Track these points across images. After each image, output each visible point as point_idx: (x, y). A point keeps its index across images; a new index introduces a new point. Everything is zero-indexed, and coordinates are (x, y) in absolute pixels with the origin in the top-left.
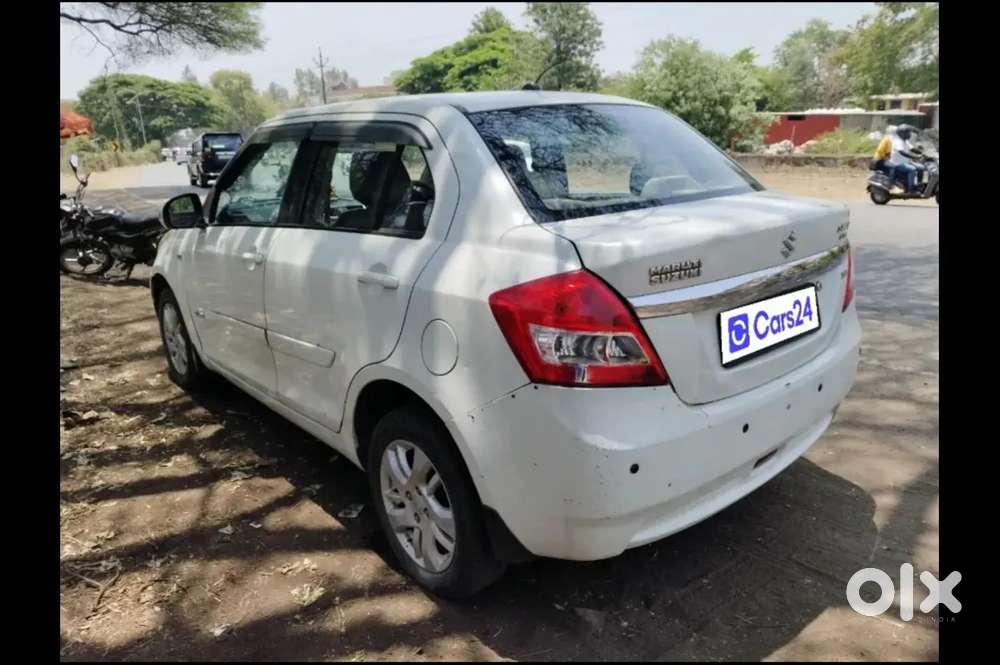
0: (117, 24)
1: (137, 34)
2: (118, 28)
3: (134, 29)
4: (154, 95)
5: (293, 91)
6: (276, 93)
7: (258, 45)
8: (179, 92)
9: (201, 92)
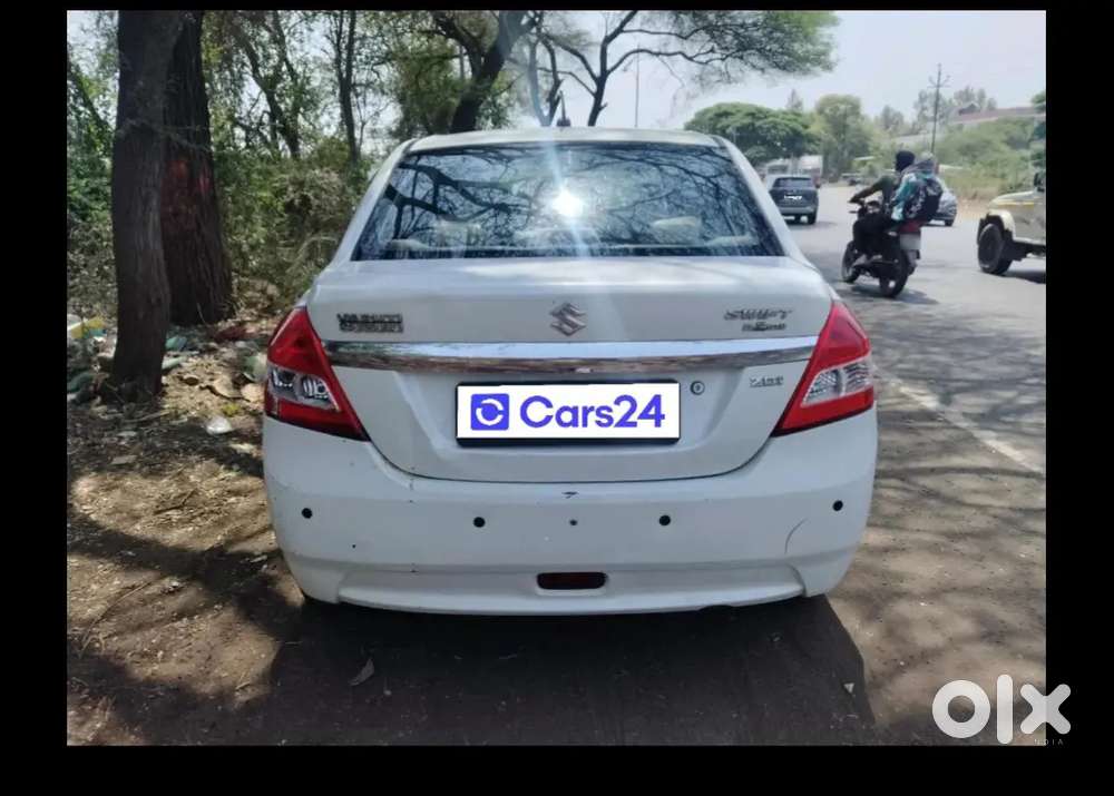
0: (690, 55)
1: (707, 63)
2: (690, 59)
3: (703, 59)
4: (753, 124)
5: (910, 116)
6: (890, 121)
7: (828, 67)
8: (778, 120)
9: (800, 120)
